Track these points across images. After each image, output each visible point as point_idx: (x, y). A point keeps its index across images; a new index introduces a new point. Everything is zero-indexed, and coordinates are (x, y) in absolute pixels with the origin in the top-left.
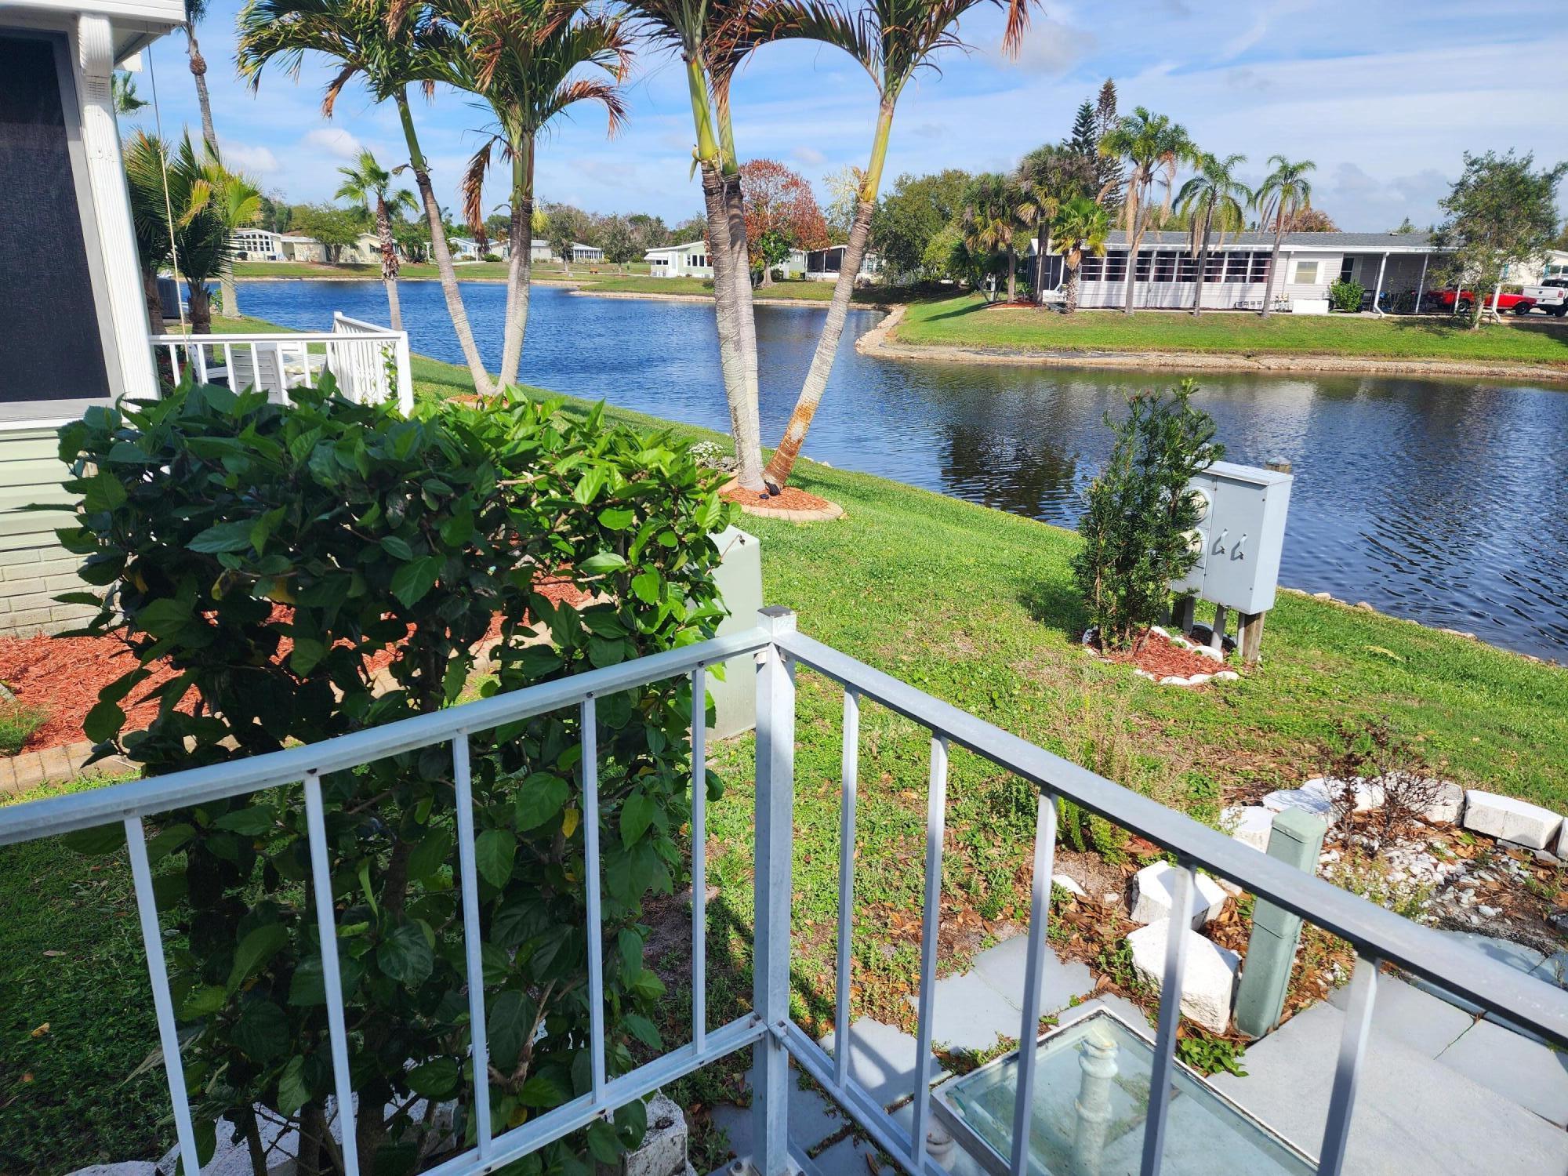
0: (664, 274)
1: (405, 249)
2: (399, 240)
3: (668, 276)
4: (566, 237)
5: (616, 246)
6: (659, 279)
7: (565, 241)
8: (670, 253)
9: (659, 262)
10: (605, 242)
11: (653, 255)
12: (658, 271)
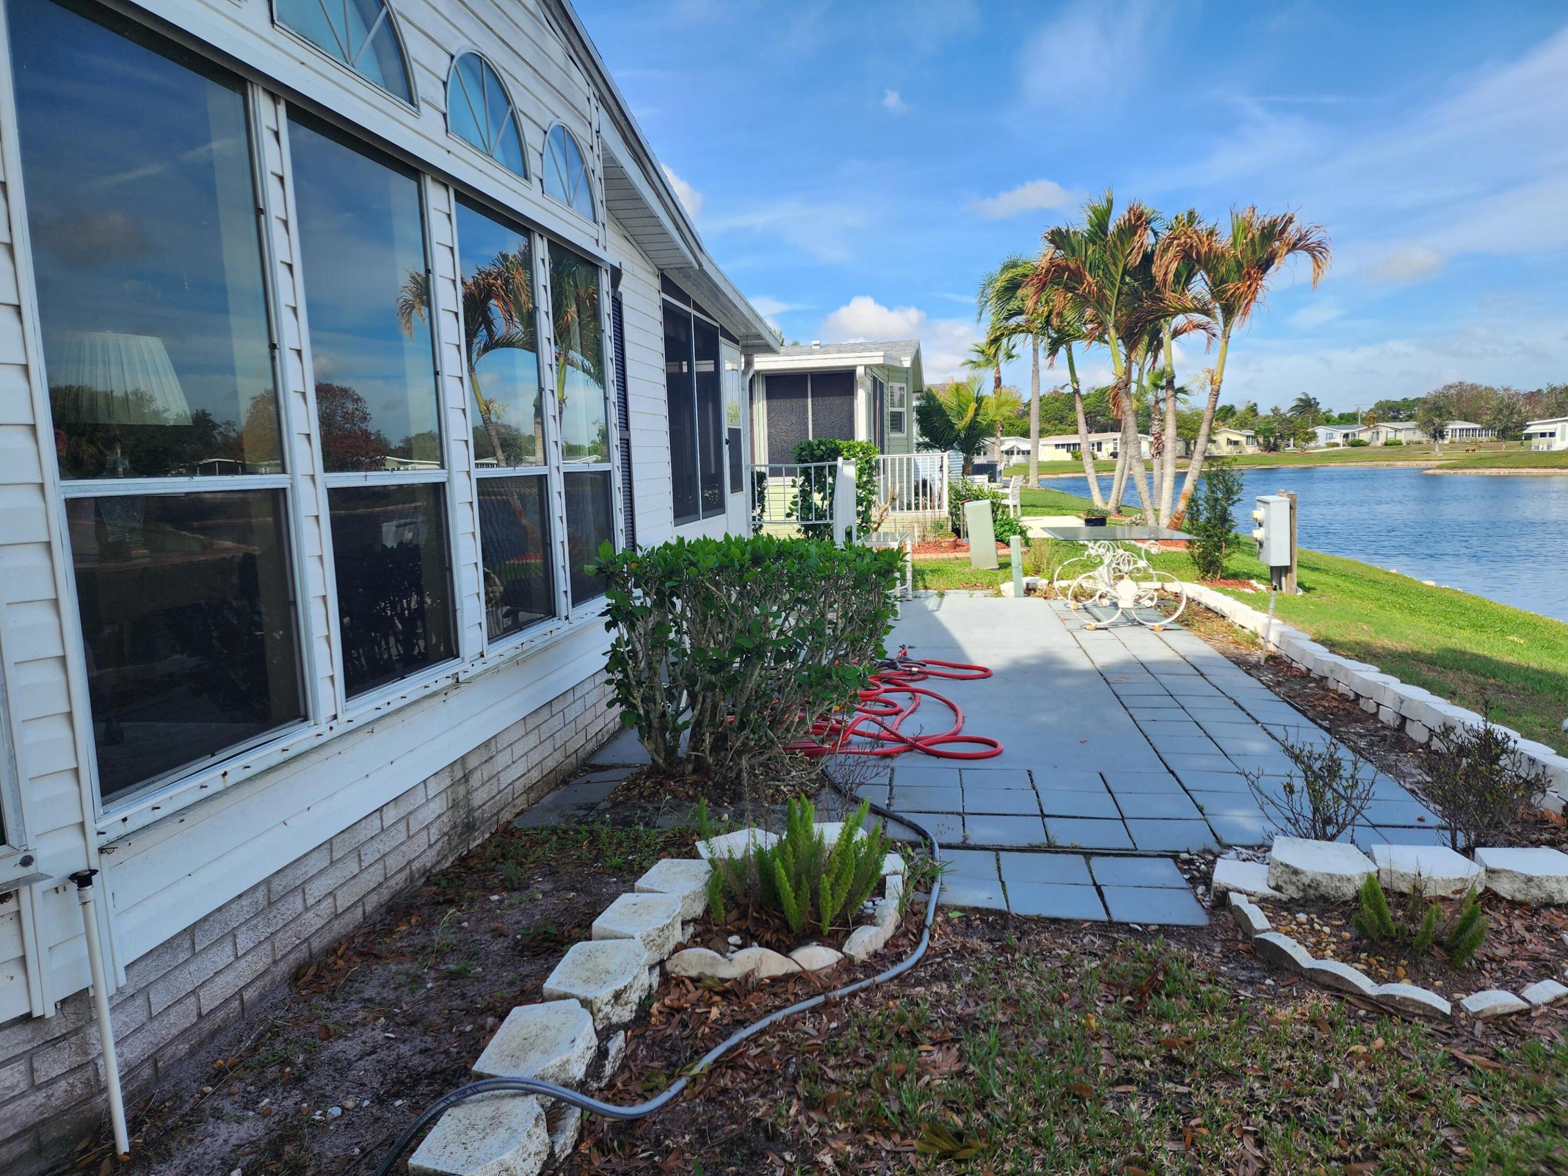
0: (1549, 447)
1: (1261, 440)
2: (1257, 433)
3: (1554, 449)
4: (1440, 416)
5: (1500, 421)
6: (1543, 453)
7: (1437, 420)
8: (1559, 425)
9: (1543, 435)
10: (1486, 418)
11: (1535, 427)
12: (1540, 445)
